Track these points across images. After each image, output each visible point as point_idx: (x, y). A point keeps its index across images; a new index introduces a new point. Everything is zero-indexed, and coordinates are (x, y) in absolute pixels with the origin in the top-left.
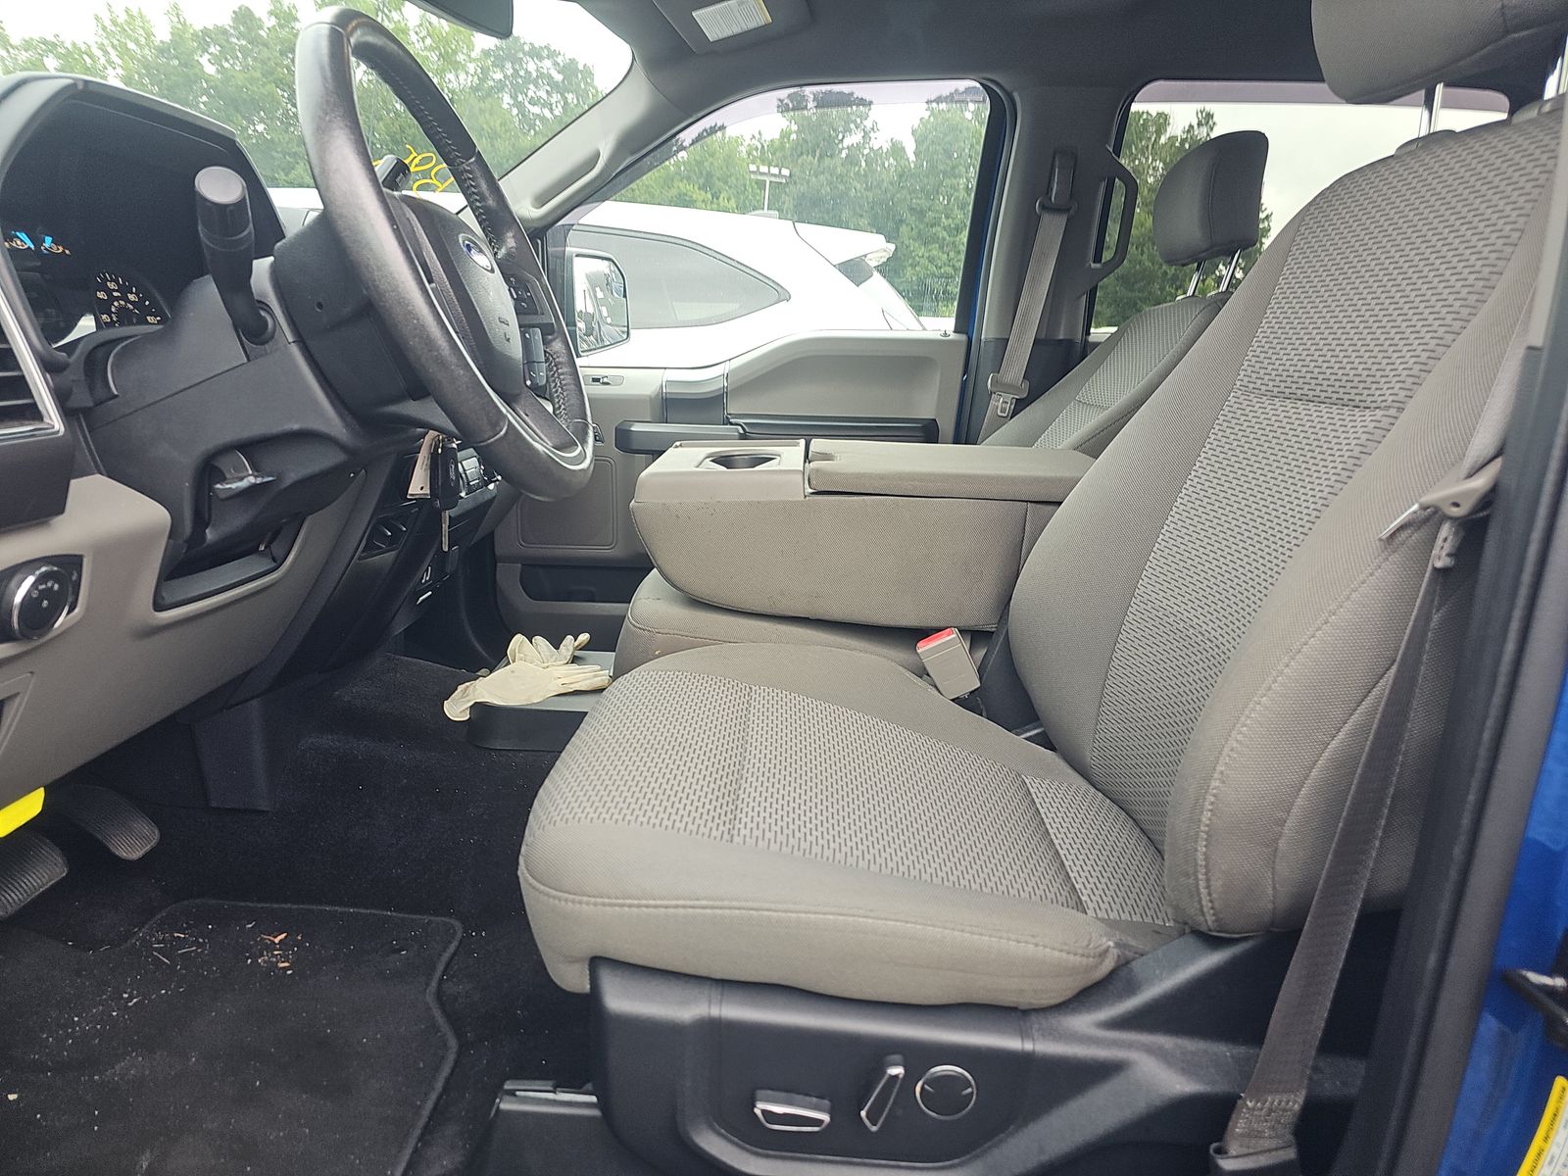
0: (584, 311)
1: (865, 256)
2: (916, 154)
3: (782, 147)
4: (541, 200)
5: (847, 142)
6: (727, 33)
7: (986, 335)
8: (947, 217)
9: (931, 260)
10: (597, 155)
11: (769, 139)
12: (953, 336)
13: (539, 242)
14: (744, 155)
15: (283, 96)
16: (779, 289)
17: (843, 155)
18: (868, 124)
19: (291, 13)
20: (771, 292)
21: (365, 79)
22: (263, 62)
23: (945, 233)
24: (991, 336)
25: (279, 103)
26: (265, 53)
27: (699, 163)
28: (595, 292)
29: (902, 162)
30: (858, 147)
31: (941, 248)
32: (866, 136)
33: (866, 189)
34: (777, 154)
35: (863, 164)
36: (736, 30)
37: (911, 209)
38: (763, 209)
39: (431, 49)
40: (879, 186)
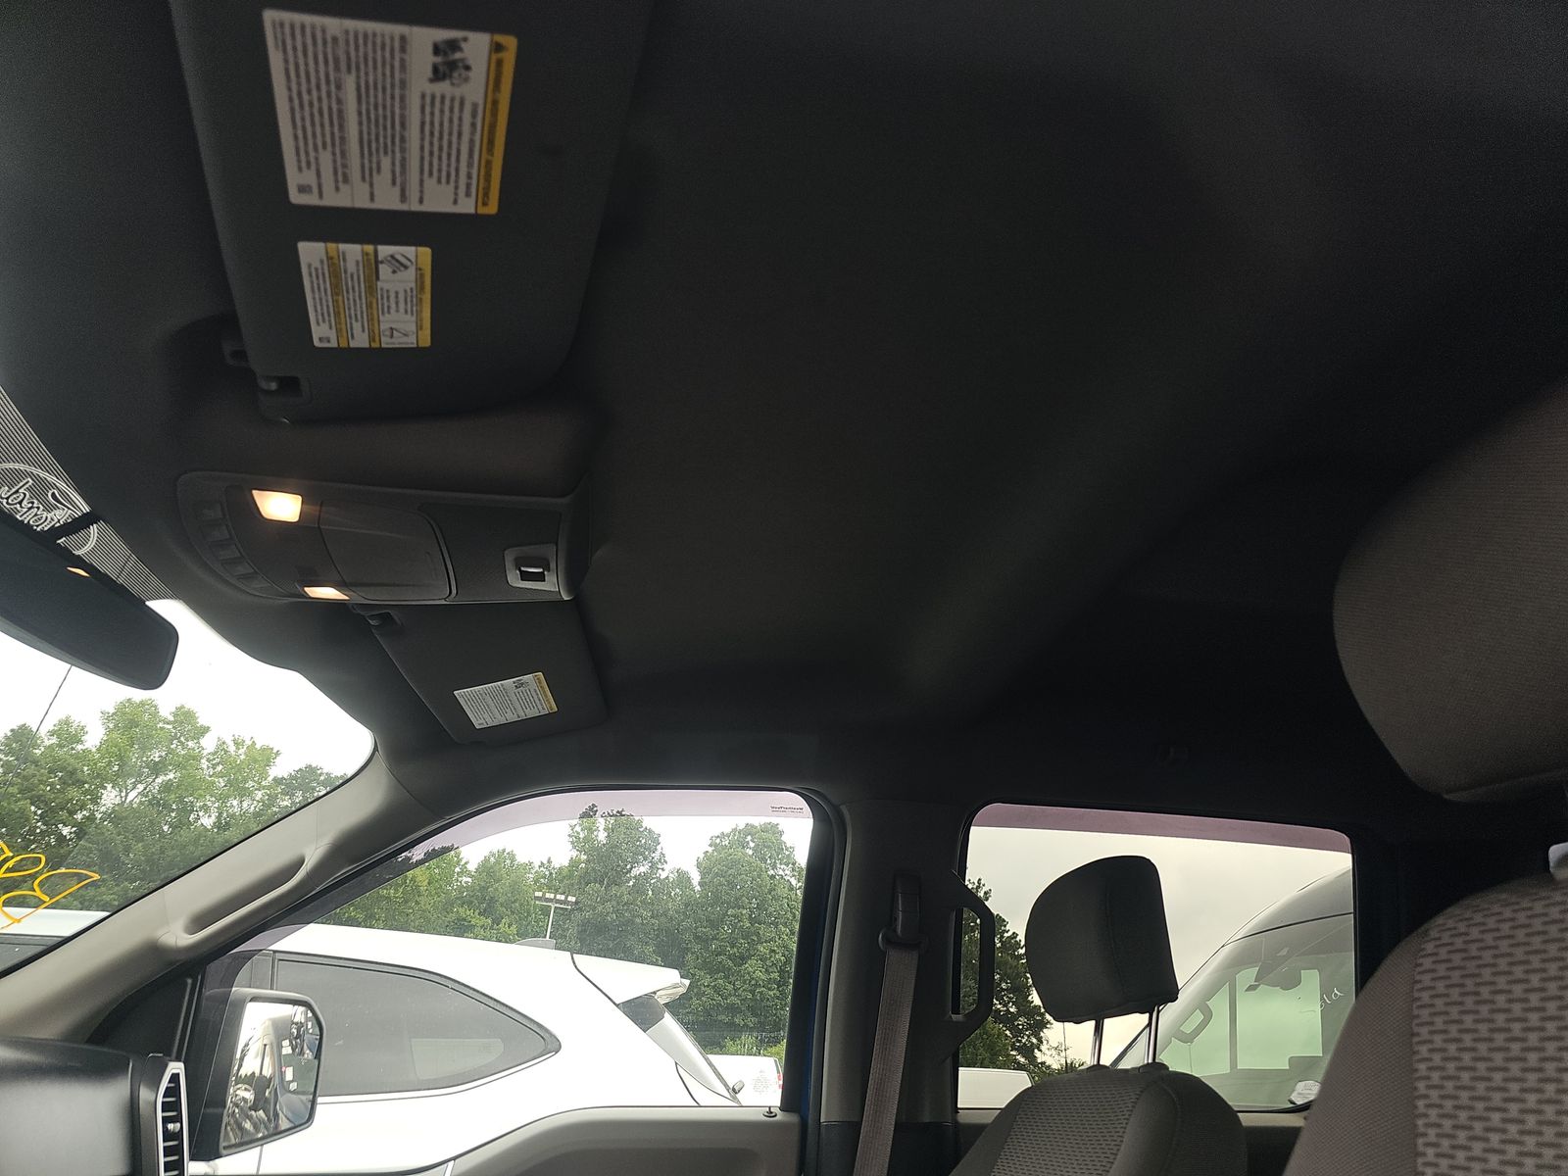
0: (257, 1074)
1: (655, 993)
2: (700, 884)
3: (570, 876)
4: (200, 921)
5: (635, 872)
6: (500, 720)
7: (827, 1115)
8: (732, 947)
9: (717, 990)
10: (300, 862)
11: (557, 866)
12: (780, 1116)
13: (189, 981)
14: (530, 881)
15: (35, 813)
16: (546, 1036)
17: (631, 883)
18: (657, 855)
19: (75, 735)
20: (539, 1041)
21: (137, 800)
22: (26, 779)
23: (730, 963)
24: (835, 1117)
25: (27, 820)
26: (32, 769)
27: (484, 889)
28: (280, 1047)
29: (688, 891)
30: (646, 877)
31: (726, 977)
32: (653, 866)
33: (652, 917)
34: (565, 881)
35: (650, 892)
36: (511, 717)
37: (697, 937)
38: (545, 937)
39: (221, 775)
40: (665, 914)
